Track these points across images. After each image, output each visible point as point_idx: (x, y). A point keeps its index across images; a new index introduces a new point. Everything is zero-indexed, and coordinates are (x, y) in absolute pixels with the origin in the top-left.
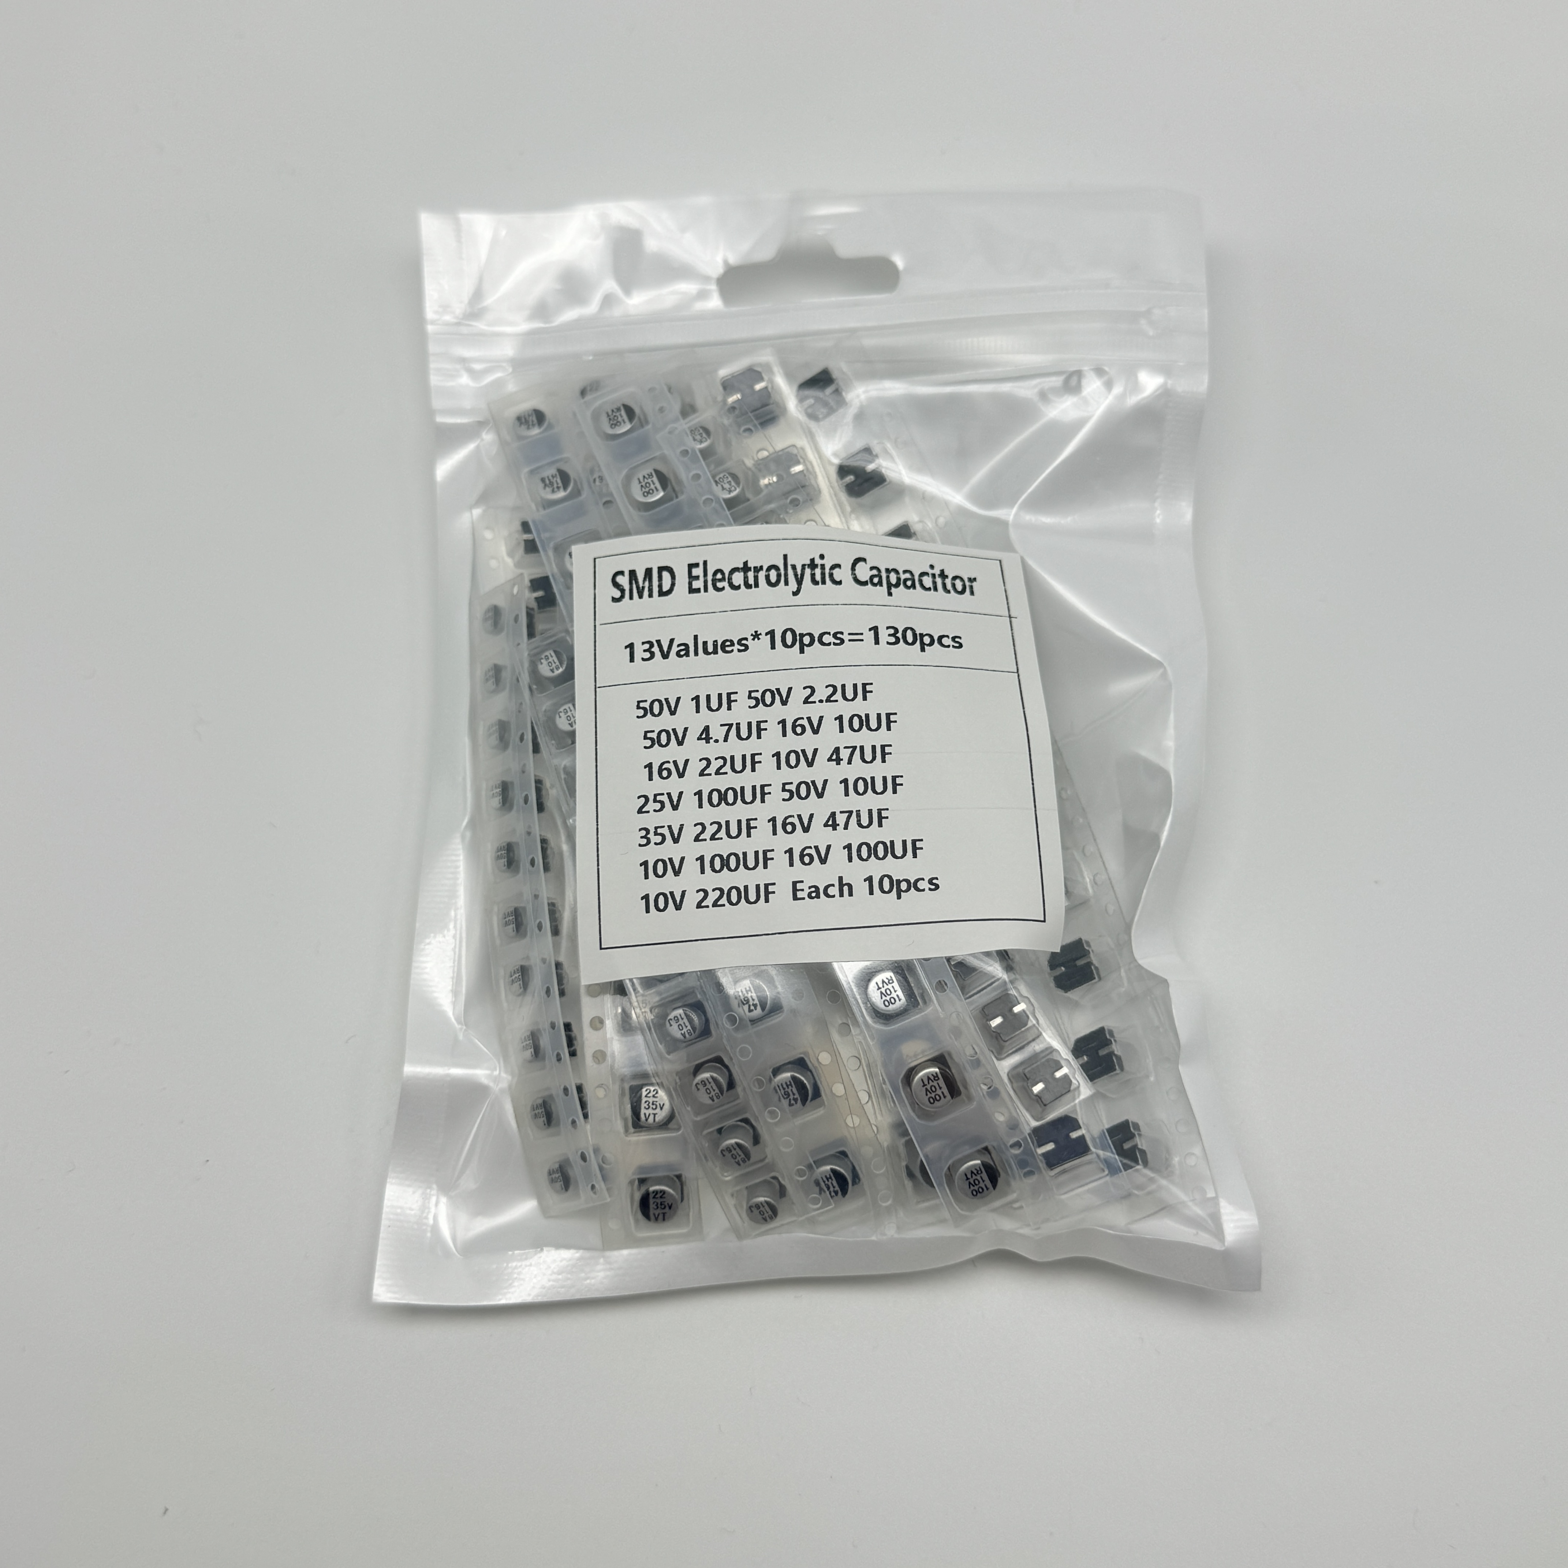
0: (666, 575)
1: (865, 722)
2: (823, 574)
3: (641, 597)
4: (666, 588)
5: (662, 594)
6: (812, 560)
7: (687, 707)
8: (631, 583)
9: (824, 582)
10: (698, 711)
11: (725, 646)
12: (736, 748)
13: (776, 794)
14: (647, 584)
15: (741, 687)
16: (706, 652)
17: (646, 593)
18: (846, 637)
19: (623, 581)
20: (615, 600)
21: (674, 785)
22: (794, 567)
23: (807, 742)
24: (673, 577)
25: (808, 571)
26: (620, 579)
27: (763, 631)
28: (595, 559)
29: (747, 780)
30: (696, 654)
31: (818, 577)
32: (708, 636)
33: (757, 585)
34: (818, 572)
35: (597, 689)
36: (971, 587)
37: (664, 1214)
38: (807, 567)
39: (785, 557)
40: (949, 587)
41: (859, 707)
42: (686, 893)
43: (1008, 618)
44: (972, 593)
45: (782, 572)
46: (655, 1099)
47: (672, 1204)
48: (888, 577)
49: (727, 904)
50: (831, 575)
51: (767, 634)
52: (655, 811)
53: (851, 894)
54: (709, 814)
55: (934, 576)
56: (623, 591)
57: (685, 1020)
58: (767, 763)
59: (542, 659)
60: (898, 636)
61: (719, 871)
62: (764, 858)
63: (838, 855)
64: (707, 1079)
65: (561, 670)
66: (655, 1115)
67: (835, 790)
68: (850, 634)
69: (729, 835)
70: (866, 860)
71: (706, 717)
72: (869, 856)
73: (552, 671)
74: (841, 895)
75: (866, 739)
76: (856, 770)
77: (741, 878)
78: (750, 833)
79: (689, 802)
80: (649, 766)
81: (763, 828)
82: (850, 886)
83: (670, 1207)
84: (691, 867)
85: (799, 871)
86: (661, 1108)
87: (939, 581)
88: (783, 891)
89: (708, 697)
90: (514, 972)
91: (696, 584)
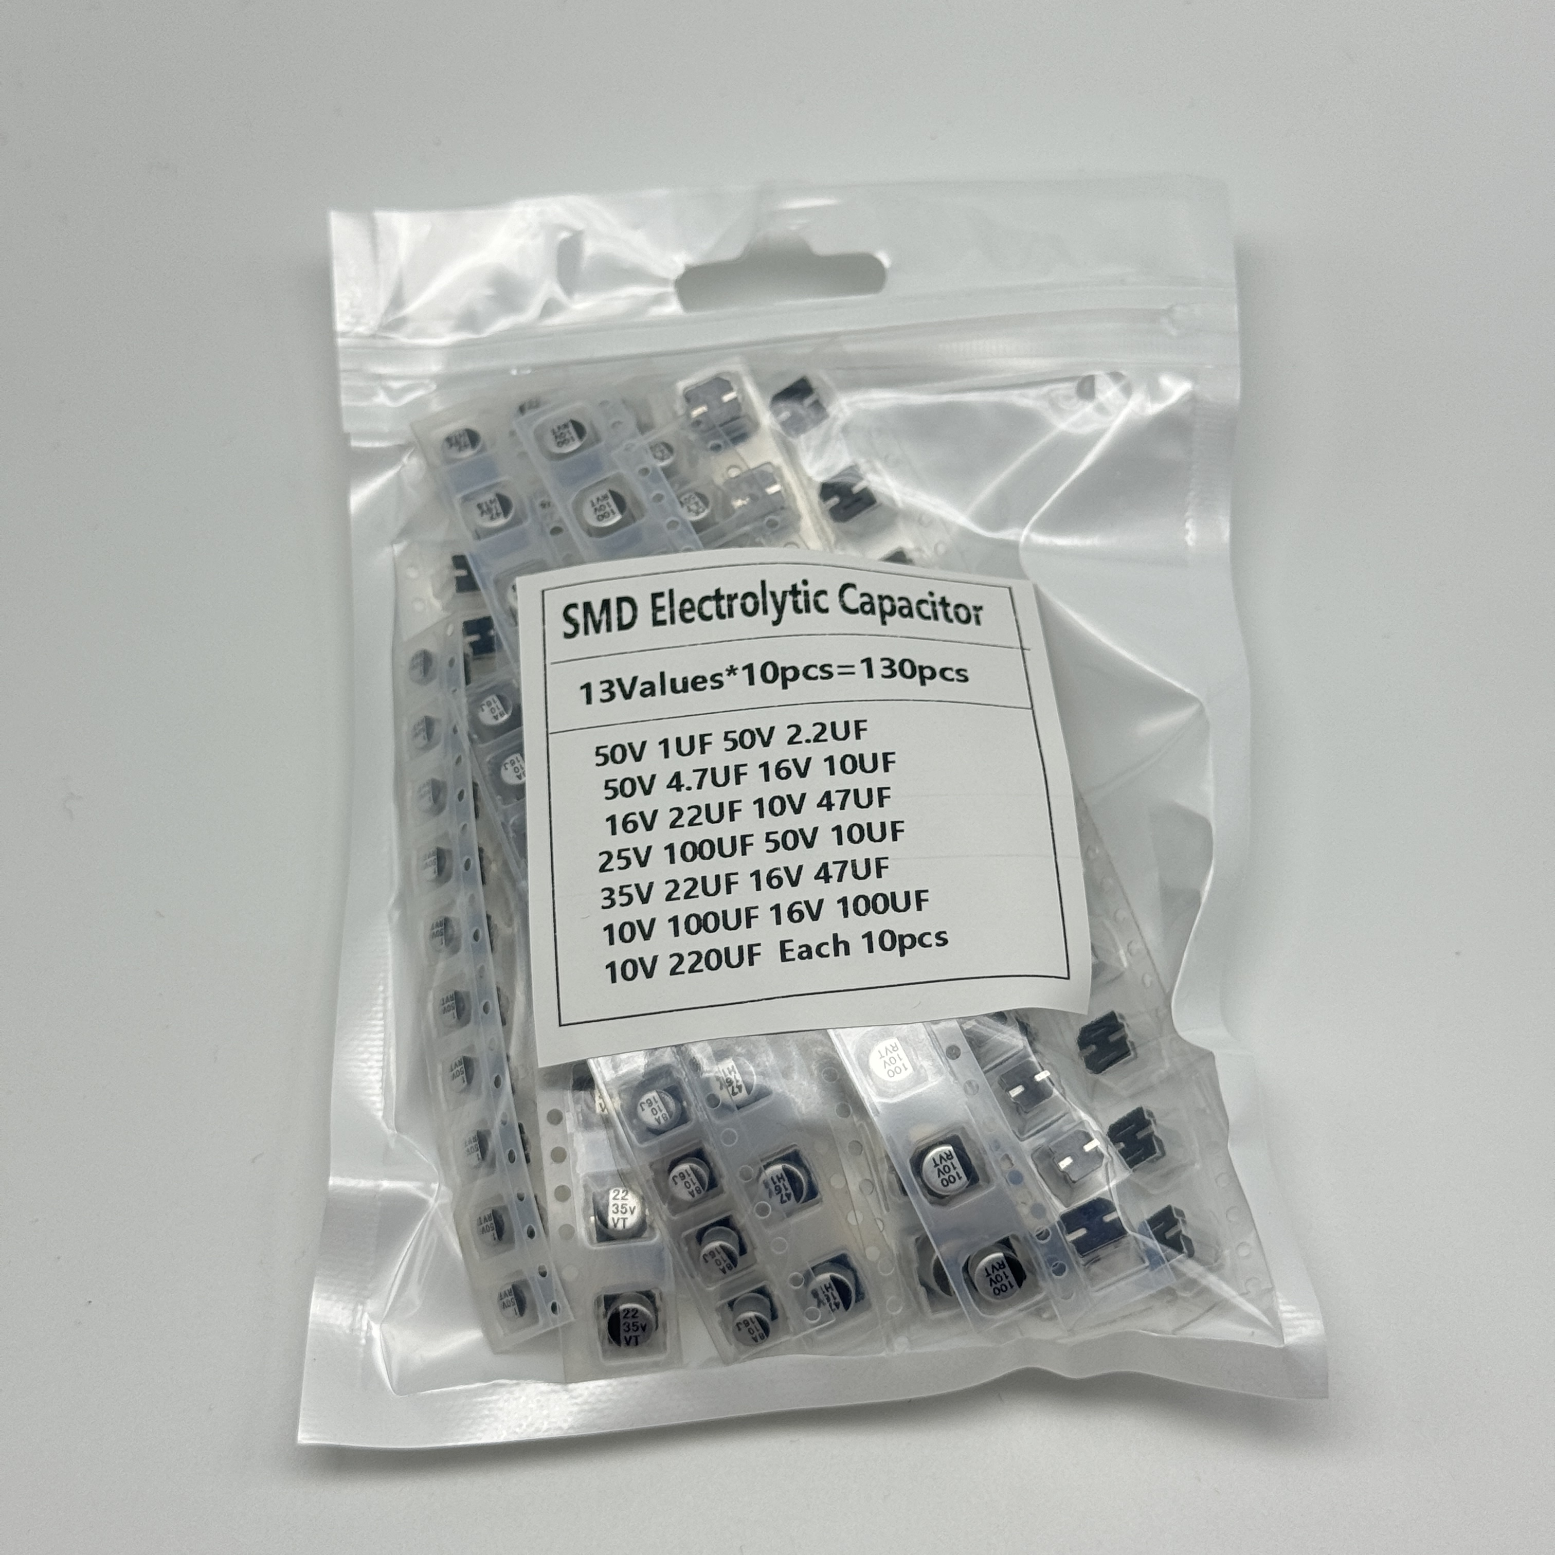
0: (626, 606)
1: (858, 763)
2: (807, 602)
3: (597, 630)
4: (626, 620)
5: (622, 627)
6: (794, 586)
7: (654, 752)
8: (585, 617)
9: (808, 610)
10: (667, 756)
11: (696, 683)
12: (711, 795)
13: (759, 845)
14: (604, 617)
15: (716, 728)
16: (674, 690)
17: (603, 627)
18: (835, 670)
19: (577, 614)
20: (567, 636)
21: (640, 839)
22: (773, 594)
23: (793, 786)
24: (634, 608)
25: (789, 599)
26: (572, 613)
27: (740, 665)
28: (543, 592)
29: (725, 830)
30: (663, 692)
31: (801, 605)
32: (676, 673)
33: (731, 615)
34: (801, 599)
35: (550, 736)
36: (977, 616)
37: (636, 1337)
38: (788, 593)
39: (763, 583)
40: (951, 615)
41: (852, 746)
42: (658, 958)
43: (1020, 651)
44: (978, 622)
45: (760, 599)
46: (624, 1202)
47: (645, 1325)
48: (881, 605)
49: (705, 969)
50: (816, 603)
51: (744, 668)
52: (620, 868)
53: (847, 952)
54: (682, 870)
55: (934, 603)
56: (576, 626)
57: (660, 1103)
58: (748, 811)
59: (484, 705)
60: (894, 669)
61: (696, 933)
62: (747, 917)
63: (832, 910)
64: (686, 1171)
65: (506, 717)
66: (624, 1220)
67: (826, 838)
68: (840, 667)
69: (706, 892)
70: (864, 915)
71: (676, 762)
72: (867, 910)
73: (496, 718)
74: (837, 954)
75: (860, 781)
76: (851, 815)
77: (721, 939)
78: (730, 888)
79: (659, 856)
80: (612, 819)
81: (745, 883)
82: (846, 945)
83: (644, 1329)
84: (663, 929)
85: (787, 929)
86: (632, 1213)
87: (940, 609)
88: (769, 953)
89: (678, 740)
90: (456, 1065)
91: (661, 616)
